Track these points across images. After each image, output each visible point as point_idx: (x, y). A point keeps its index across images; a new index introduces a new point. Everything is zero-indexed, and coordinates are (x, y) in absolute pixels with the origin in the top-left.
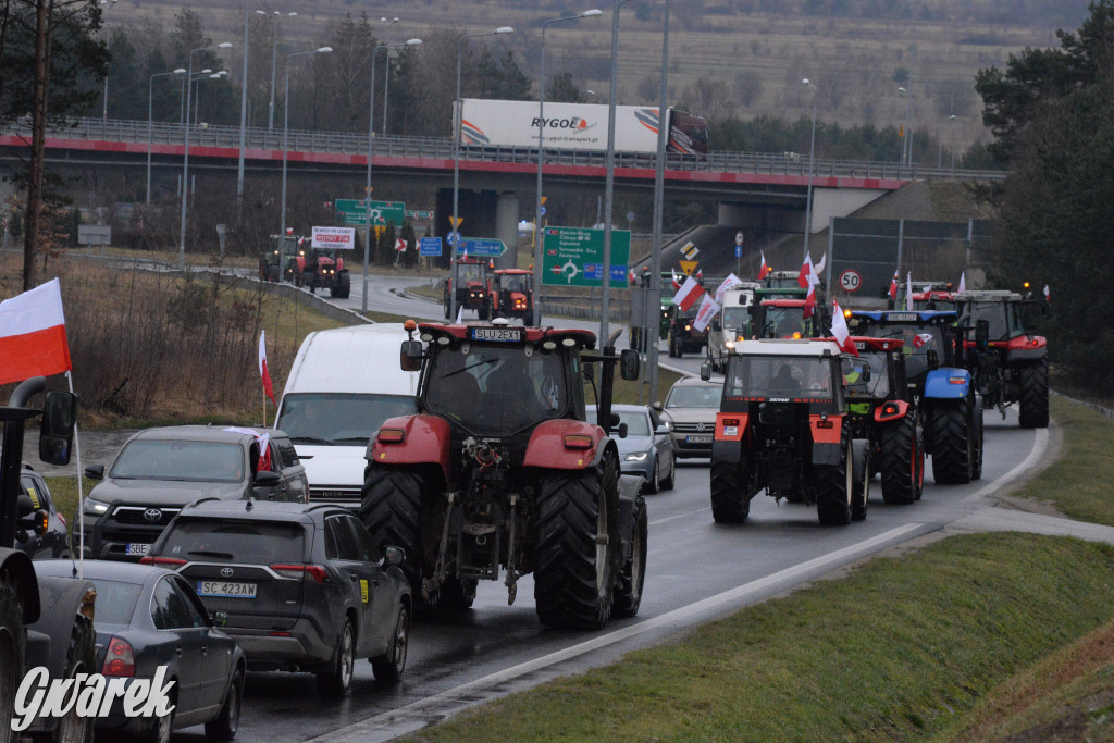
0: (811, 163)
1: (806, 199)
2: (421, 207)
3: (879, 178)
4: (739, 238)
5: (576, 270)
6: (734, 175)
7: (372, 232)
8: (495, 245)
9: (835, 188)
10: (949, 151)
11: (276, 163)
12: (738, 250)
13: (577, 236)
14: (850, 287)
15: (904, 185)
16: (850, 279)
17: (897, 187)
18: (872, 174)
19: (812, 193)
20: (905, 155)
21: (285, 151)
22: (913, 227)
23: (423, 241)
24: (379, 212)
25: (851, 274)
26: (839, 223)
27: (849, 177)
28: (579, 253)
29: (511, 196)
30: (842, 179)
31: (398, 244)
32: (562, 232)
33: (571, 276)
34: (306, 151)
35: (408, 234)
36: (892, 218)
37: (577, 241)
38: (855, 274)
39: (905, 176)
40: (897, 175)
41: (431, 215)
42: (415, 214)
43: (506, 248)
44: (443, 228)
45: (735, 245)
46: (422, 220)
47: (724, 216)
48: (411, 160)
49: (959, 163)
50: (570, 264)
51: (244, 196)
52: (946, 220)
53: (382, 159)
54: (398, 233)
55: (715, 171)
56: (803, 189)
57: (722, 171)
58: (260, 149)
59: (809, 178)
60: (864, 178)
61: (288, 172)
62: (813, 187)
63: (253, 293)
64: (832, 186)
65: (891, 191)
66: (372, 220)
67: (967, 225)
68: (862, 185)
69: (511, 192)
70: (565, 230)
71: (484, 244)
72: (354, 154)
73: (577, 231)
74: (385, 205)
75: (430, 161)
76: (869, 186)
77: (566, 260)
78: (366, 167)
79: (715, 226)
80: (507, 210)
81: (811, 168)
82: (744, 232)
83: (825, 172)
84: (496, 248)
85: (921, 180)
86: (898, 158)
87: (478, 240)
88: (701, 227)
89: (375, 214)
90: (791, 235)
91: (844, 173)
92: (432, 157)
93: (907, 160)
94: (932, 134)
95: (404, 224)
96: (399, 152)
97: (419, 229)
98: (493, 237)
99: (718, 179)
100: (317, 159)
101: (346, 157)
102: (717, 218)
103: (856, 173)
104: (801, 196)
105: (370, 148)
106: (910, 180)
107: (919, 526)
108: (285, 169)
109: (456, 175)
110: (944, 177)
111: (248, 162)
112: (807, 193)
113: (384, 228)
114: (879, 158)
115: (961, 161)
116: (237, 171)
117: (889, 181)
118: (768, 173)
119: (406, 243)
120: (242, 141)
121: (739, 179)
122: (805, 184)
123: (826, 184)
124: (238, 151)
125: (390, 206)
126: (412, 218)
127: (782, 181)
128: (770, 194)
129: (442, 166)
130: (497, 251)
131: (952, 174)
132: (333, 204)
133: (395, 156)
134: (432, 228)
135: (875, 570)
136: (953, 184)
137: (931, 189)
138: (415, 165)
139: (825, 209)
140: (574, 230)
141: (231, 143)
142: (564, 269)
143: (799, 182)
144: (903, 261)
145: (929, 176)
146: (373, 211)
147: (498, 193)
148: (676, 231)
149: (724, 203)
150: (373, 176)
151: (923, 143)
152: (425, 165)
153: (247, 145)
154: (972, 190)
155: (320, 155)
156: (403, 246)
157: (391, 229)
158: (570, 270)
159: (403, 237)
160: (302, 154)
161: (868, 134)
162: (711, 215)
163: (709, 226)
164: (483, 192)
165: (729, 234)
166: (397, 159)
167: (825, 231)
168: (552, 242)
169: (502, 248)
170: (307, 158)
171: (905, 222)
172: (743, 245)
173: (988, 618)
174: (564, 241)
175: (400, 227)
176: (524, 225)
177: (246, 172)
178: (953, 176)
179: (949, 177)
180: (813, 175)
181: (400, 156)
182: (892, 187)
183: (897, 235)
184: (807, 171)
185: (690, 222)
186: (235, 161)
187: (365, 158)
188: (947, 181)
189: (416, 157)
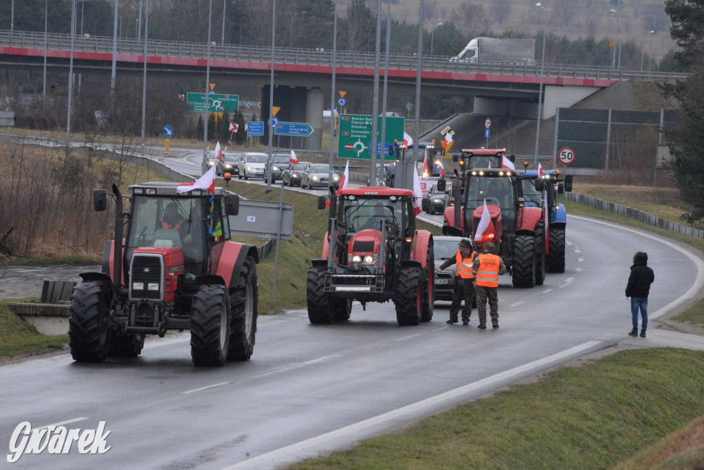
0: (542, 67)
1: (539, 94)
2: (252, 99)
3: (594, 78)
4: (488, 123)
5: (363, 147)
6: (485, 75)
7: (212, 117)
8: (306, 127)
9: (562, 86)
10: (651, 58)
11: (140, 65)
12: (487, 132)
13: (364, 121)
14: (566, 161)
15: (612, 84)
16: (566, 154)
17: (608, 85)
18: (589, 75)
19: (544, 89)
20: (614, 61)
21: (147, 56)
22: (619, 115)
23: (249, 124)
24: (219, 103)
25: (568, 151)
26: (563, 112)
27: (572, 77)
28: (365, 134)
29: (317, 91)
30: (566, 79)
31: (231, 127)
32: (353, 118)
33: (360, 151)
34: (163, 56)
35: (239, 119)
36: (604, 108)
37: (364, 125)
38: (570, 151)
39: (614, 76)
40: (608, 76)
41: (258, 104)
42: (247, 104)
43: (313, 130)
44: (265, 115)
45: (484, 128)
46: (252, 108)
47: (478, 106)
48: (243, 63)
49: (656, 67)
50: (359, 142)
51: (116, 90)
52: (645, 110)
53: (220, 62)
54: (231, 118)
55: (471, 73)
56: (536, 86)
57: (476, 73)
58: (129, 54)
59: (541, 78)
60: (584, 78)
61: (147, 72)
62: (544, 85)
63: (116, 162)
64: (559, 84)
65: (603, 88)
66: (213, 109)
67: (659, 114)
68: (581, 83)
69: (318, 88)
70: (356, 117)
71: (296, 127)
72: (200, 58)
73: (364, 117)
74: (223, 97)
75: (256, 64)
76: (587, 84)
77: (356, 140)
78: (205, 68)
79: (471, 114)
80: (315, 101)
81: (542, 71)
82: (491, 119)
83: (553, 74)
84: (306, 130)
85: (627, 80)
86: (610, 63)
87: (292, 124)
88: (460, 115)
89: (217, 104)
90: (528, 121)
91: (568, 74)
92: (258, 61)
93: (616, 65)
94: (638, 45)
95: (236, 112)
96: (244, 58)
97: (247, 115)
98: (305, 122)
99: (473, 79)
100: (172, 62)
101: (193, 60)
102: (473, 108)
103: (577, 75)
104: (536, 91)
105: (209, 53)
106: (618, 80)
107: (598, 342)
108: (145, 69)
109: (272, 75)
110: (643, 77)
111: (118, 63)
112: (539, 89)
113: (221, 114)
114: (597, 62)
115: (659, 65)
116: (111, 71)
117: (602, 81)
118: (511, 74)
119: (237, 125)
120: (115, 47)
121: (489, 79)
122: (538, 83)
123: (554, 82)
124: (112, 55)
125: (227, 98)
126: (244, 107)
127: (521, 81)
128: (512, 90)
129: (266, 67)
130: (306, 133)
131: (649, 75)
132: (185, 96)
133: (230, 60)
134: (258, 115)
135: (560, 376)
136: (649, 82)
137: (633, 86)
138: (246, 67)
139: (554, 102)
140: (362, 117)
141: (107, 49)
142: (355, 146)
143: (534, 81)
144: (611, 141)
145: (631, 77)
146: (215, 102)
147: (308, 88)
148: (442, 118)
149: (477, 96)
150: (210, 74)
151: (630, 53)
152: (253, 67)
153: (118, 51)
154: (661, 87)
155: (174, 59)
156: (235, 128)
157: (226, 115)
158: (359, 147)
159: (235, 121)
160: (160, 58)
161: (590, 44)
162: (468, 106)
163: (466, 114)
164: (297, 87)
165: (480, 119)
166: (232, 62)
167: (553, 119)
168: (345, 125)
169: (310, 130)
170: (164, 61)
171: (613, 111)
172: (490, 128)
173: (644, 414)
174: (355, 125)
175: (234, 114)
176: (327, 113)
177: (117, 71)
178: (650, 76)
179: (647, 77)
180: (545, 76)
181: (235, 60)
182: (604, 86)
183: (607, 121)
184: (540, 73)
185: (452, 111)
186: (110, 63)
187: (206, 61)
188: (645, 80)
189: (246, 61)
